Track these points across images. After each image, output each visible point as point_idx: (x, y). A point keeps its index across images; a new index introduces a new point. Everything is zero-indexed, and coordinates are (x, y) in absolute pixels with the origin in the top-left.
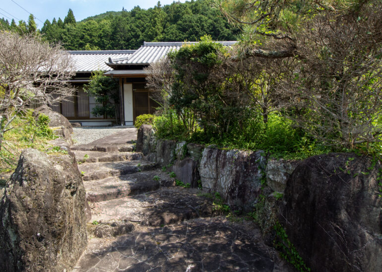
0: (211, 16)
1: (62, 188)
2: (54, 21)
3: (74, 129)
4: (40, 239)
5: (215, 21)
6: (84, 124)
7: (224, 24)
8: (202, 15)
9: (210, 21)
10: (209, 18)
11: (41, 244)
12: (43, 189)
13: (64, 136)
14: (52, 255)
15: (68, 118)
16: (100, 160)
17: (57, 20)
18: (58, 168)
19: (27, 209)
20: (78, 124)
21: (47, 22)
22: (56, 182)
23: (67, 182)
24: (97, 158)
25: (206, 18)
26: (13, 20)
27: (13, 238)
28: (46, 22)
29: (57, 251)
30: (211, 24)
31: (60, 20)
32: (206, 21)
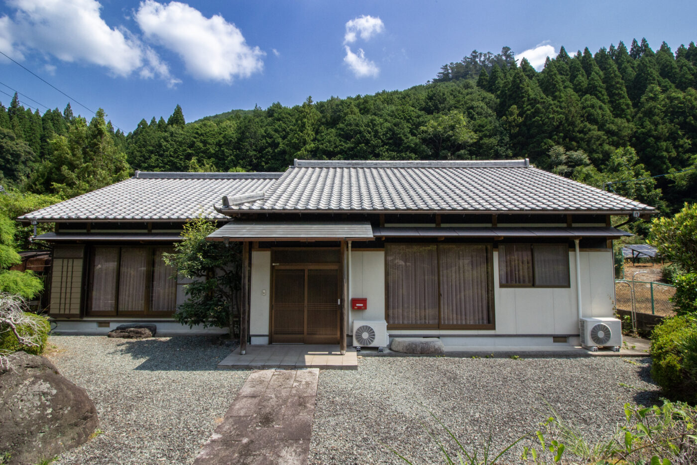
0: (389, 118)
2: (153, 122)
5: (395, 125)
8: (374, 117)
9: (387, 125)
10: (386, 120)
17: (157, 121)
20: (147, 332)
21: (143, 123)
25: (382, 120)
28: (141, 123)
30: (390, 129)
31: (162, 121)
32: (381, 124)
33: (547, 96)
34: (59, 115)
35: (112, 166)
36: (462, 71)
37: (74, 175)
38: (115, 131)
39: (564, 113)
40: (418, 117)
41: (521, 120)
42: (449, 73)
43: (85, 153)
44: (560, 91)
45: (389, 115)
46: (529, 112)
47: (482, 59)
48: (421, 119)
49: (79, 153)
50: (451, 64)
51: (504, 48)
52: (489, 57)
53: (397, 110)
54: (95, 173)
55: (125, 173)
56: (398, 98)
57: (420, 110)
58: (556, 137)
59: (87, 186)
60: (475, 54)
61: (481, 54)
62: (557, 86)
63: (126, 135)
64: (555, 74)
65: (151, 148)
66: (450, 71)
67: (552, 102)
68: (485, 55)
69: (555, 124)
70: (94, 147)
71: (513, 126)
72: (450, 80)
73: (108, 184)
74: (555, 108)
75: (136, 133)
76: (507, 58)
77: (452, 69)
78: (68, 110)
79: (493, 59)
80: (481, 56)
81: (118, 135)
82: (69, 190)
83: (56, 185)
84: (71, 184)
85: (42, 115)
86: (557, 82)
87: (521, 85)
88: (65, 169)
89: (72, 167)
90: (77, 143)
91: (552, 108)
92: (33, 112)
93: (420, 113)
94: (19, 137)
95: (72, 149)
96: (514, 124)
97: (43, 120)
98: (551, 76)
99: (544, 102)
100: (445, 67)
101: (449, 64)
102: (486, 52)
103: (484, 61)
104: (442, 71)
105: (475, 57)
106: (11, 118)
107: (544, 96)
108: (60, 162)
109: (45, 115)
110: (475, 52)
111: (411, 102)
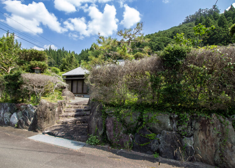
0: (157, 42)
1: (47, 108)
2: (86, 50)
3: (76, 98)
4: (41, 118)
5: (159, 44)
6: (85, 96)
7: (164, 45)
8: (152, 42)
9: (157, 44)
10: (156, 43)
11: (41, 119)
12: (43, 107)
13: (67, 99)
14: (43, 122)
15: (74, 94)
16: (74, 108)
17: (87, 50)
18: (48, 104)
19: (39, 111)
20: (82, 96)
21: (83, 50)
22: (46, 106)
23: (49, 107)
24: (73, 107)
25: (154, 43)
26: (70, 51)
27: (37, 117)
28: (82, 51)
29: (44, 122)
30: (157, 46)
31: (88, 49)
32: (154, 44)
33: (220, 27)
34: (61, 50)
35: (75, 64)
36: (195, 18)
37: (68, 67)
38: (75, 54)
39: (226, 33)
40: (168, 40)
41: (208, 37)
42: (189, 19)
43: (70, 62)
44: (226, 24)
45: (157, 41)
46: (211, 34)
47: (204, 11)
48: (169, 41)
49: (68, 62)
50: (190, 15)
51: (213, 6)
52: (207, 10)
53: (160, 38)
54: (72, 66)
55: (78, 66)
56: (162, 34)
57: (170, 37)
58: (223, 42)
59: (70, 69)
60: (200, 10)
61: (203, 10)
62: (225, 22)
63: (78, 54)
64: (224, 18)
65: (85, 58)
66: (189, 18)
67: (222, 29)
68: (205, 10)
69: (222, 37)
70: (71, 60)
71: (205, 40)
72: (189, 22)
73: (74, 69)
74: (222, 31)
75: (81, 54)
76: (215, 10)
77: (190, 17)
78: (63, 49)
79: (208, 11)
80: (203, 11)
81: (76, 55)
82: (67, 71)
83: (64, 70)
84: (67, 69)
85: (57, 51)
86: (225, 21)
87: (209, 24)
88: (66, 66)
89: (67, 65)
90: (68, 59)
91: (221, 31)
92: (55, 50)
93: (169, 38)
94: (52, 58)
95: (67, 61)
96: (205, 39)
97: (57, 52)
98: (222, 19)
99: (218, 29)
100: (187, 17)
101: (189, 16)
102: (205, 9)
103: (205, 12)
104: (186, 19)
105: (200, 11)
106: (49, 53)
107: (218, 27)
108: (65, 64)
109: (58, 51)
110: (200, 9)
111: (166, 35)
